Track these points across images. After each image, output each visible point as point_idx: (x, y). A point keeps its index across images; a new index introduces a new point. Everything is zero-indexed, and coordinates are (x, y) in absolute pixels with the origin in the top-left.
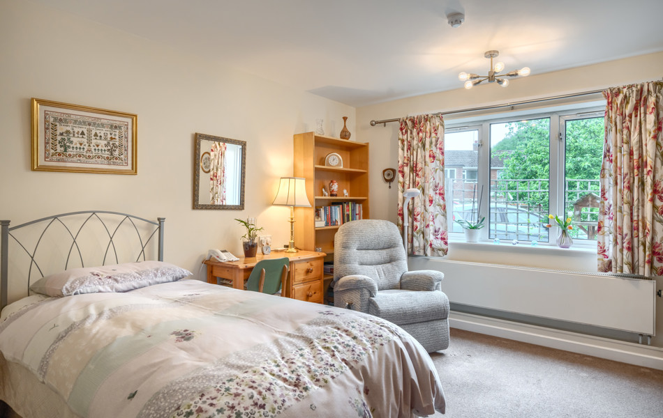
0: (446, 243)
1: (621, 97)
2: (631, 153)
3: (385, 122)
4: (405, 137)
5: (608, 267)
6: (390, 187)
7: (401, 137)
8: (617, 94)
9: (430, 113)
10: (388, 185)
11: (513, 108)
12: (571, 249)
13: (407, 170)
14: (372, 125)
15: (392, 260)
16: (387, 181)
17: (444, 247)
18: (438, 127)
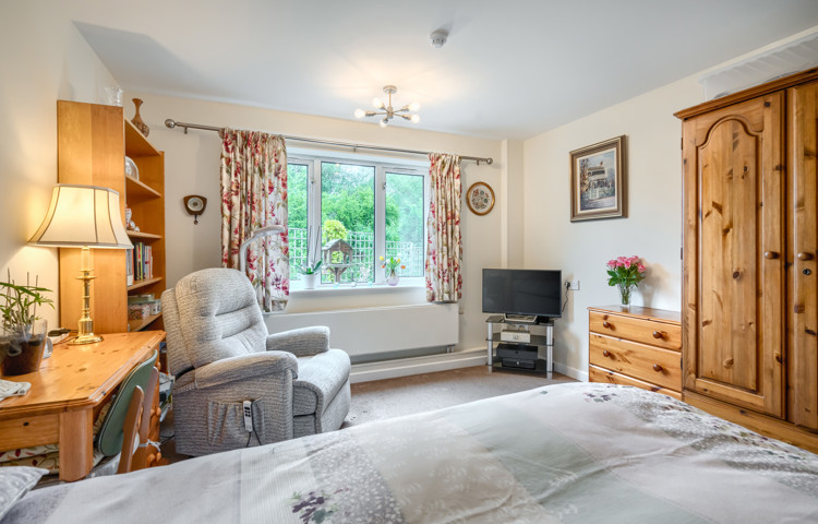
0: (287, 293)
1: (440, 161)
2: (446, 207)
3: (186, 127)
4: (232, 155)
5: (432, 299)
6: (196, 222)
7: (225, 153)
8: (438, 159)
9: (271, 132)
10: (192, 218)
11: (355, 151)
12: (397, 286)
13: (236, 200)
14: (169, 126)
15: (252, 324)
16: (190, 212)
17: (285, 297)
18: (279, 153)
